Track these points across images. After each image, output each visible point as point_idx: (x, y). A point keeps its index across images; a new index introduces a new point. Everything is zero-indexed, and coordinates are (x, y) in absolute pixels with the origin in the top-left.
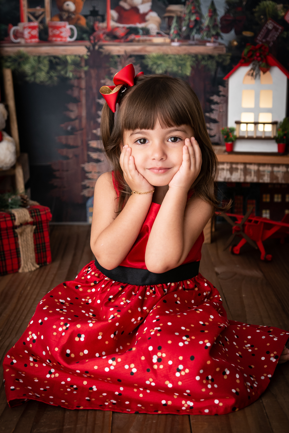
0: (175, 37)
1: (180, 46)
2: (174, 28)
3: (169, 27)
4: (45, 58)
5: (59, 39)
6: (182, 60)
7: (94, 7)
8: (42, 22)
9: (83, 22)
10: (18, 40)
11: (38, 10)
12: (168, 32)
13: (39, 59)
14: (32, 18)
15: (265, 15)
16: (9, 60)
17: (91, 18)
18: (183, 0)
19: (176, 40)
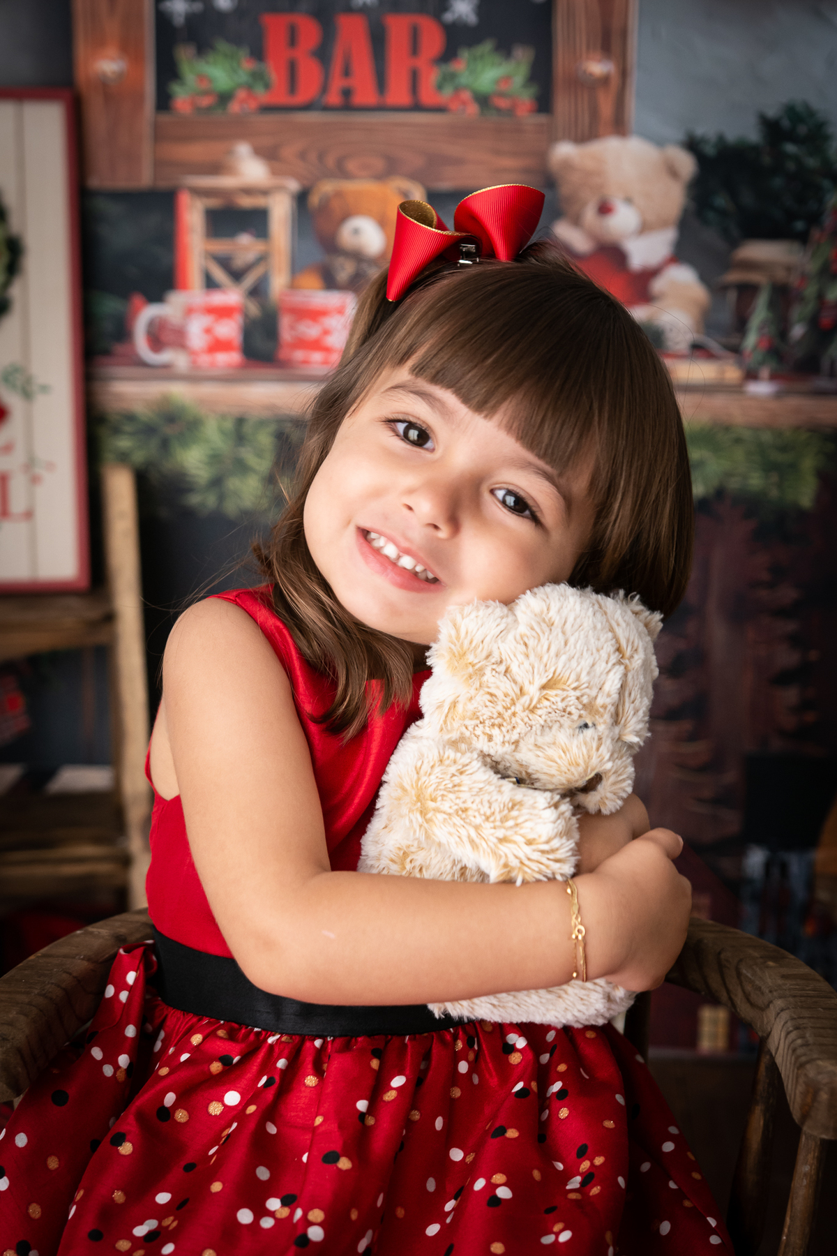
0: (762, 363)
1: (778, 395)
2: (761, 328)
3: (741, 325)
4: (262, 423)
5: (317, 357)
6: (784, 449)
8: (257, 292)
10: (166, 356)
11: (245, 246)
12: (733, 341)
13: (240, 429)
14: (219, 274)
16: (128, 428)
18: (799, 225)
19: (765, 372)
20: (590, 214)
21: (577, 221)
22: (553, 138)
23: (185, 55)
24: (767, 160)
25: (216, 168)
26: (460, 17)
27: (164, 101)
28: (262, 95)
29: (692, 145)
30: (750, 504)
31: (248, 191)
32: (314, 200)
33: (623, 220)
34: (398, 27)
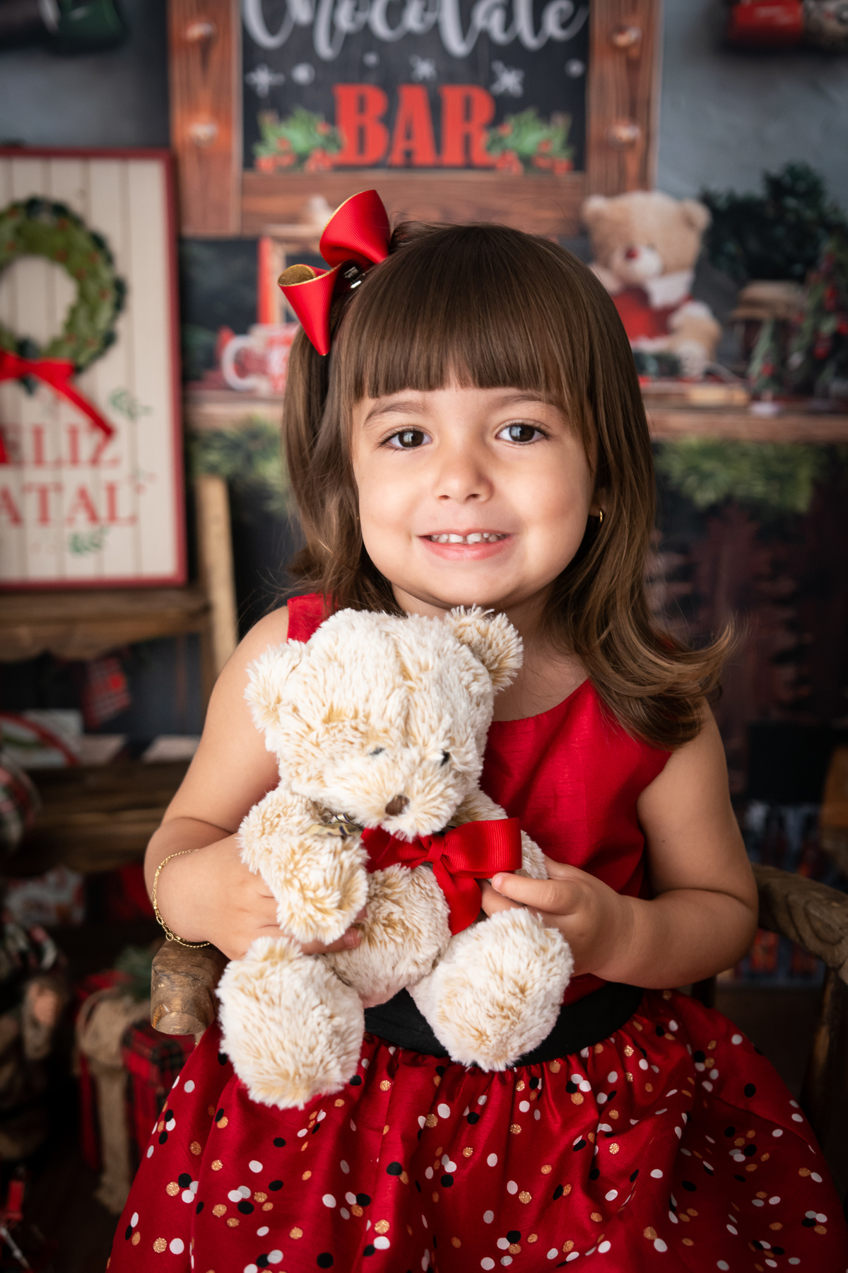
0: (765, 387)
1: (780, 415)
2: (764, 357)
3: (747, 354)
6: (784, 460)
10: (251, 382)
12: (740, 368)
16: (217, 444)
18: (798, 268)
19: (768, 394)
20: (618, 259)
21: (606, 265)
22: (586, 193)
23: (268, 122)
24: (770, 212)
25: (295, 218)
26: (507, 91)
27: (249, 161)
28: (335, 155)
29: (707, 200)
30: (753, 509)
33: (646, 265)
34: (453, 97)
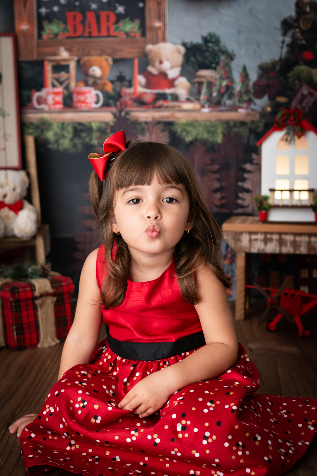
0: (206, 103)
1: (211, 112)
2: (205, 93)
3: (199, 93)
4: (69, 124)
5: (84, 105)
6: (213, 126)
7: (121, 72)
8: (67, 88)
9: (109, 87)
10: (42, 106)
11: (63, 75)
12: (197, 97)
13: (63, 126)
14: (56, 83)
15: (299, 80)
16: (32, 127)
17: (118, 84)
18: (214, 65)
19: (207, 105)
20: (157, 64)
21: (154, 66)
22: (146, 43)
23: (45, 24)
24: (204, 48)
25: (55, 54)
26: (120, 12)
27: (40, 36)
28: (67, 34)
29: (184, 45)
30: (204, 142)
31: (64, 60)
32: (82, 62)
33: (166, 66)
34: (103, 15)
